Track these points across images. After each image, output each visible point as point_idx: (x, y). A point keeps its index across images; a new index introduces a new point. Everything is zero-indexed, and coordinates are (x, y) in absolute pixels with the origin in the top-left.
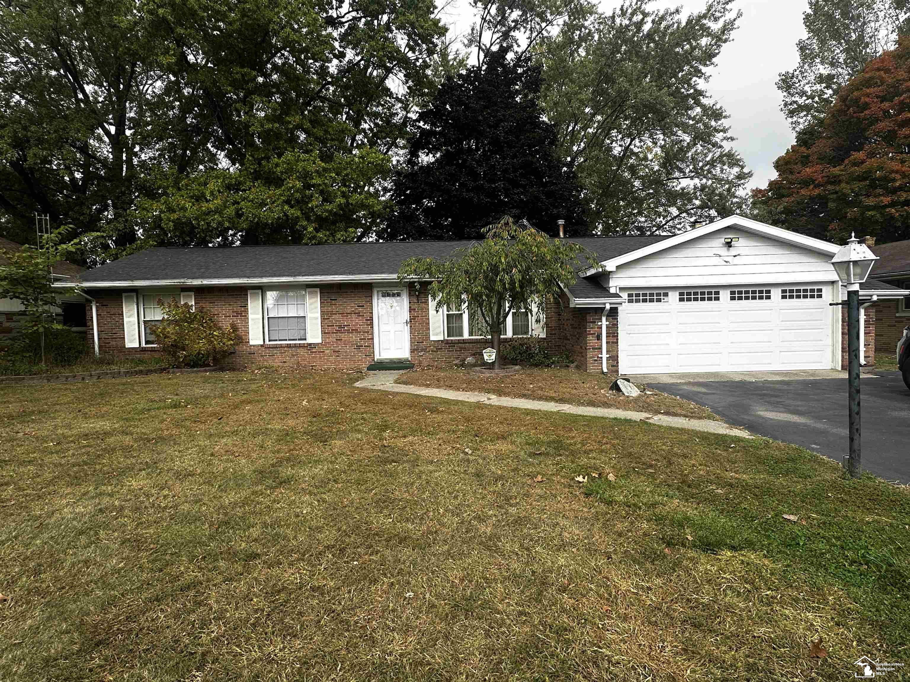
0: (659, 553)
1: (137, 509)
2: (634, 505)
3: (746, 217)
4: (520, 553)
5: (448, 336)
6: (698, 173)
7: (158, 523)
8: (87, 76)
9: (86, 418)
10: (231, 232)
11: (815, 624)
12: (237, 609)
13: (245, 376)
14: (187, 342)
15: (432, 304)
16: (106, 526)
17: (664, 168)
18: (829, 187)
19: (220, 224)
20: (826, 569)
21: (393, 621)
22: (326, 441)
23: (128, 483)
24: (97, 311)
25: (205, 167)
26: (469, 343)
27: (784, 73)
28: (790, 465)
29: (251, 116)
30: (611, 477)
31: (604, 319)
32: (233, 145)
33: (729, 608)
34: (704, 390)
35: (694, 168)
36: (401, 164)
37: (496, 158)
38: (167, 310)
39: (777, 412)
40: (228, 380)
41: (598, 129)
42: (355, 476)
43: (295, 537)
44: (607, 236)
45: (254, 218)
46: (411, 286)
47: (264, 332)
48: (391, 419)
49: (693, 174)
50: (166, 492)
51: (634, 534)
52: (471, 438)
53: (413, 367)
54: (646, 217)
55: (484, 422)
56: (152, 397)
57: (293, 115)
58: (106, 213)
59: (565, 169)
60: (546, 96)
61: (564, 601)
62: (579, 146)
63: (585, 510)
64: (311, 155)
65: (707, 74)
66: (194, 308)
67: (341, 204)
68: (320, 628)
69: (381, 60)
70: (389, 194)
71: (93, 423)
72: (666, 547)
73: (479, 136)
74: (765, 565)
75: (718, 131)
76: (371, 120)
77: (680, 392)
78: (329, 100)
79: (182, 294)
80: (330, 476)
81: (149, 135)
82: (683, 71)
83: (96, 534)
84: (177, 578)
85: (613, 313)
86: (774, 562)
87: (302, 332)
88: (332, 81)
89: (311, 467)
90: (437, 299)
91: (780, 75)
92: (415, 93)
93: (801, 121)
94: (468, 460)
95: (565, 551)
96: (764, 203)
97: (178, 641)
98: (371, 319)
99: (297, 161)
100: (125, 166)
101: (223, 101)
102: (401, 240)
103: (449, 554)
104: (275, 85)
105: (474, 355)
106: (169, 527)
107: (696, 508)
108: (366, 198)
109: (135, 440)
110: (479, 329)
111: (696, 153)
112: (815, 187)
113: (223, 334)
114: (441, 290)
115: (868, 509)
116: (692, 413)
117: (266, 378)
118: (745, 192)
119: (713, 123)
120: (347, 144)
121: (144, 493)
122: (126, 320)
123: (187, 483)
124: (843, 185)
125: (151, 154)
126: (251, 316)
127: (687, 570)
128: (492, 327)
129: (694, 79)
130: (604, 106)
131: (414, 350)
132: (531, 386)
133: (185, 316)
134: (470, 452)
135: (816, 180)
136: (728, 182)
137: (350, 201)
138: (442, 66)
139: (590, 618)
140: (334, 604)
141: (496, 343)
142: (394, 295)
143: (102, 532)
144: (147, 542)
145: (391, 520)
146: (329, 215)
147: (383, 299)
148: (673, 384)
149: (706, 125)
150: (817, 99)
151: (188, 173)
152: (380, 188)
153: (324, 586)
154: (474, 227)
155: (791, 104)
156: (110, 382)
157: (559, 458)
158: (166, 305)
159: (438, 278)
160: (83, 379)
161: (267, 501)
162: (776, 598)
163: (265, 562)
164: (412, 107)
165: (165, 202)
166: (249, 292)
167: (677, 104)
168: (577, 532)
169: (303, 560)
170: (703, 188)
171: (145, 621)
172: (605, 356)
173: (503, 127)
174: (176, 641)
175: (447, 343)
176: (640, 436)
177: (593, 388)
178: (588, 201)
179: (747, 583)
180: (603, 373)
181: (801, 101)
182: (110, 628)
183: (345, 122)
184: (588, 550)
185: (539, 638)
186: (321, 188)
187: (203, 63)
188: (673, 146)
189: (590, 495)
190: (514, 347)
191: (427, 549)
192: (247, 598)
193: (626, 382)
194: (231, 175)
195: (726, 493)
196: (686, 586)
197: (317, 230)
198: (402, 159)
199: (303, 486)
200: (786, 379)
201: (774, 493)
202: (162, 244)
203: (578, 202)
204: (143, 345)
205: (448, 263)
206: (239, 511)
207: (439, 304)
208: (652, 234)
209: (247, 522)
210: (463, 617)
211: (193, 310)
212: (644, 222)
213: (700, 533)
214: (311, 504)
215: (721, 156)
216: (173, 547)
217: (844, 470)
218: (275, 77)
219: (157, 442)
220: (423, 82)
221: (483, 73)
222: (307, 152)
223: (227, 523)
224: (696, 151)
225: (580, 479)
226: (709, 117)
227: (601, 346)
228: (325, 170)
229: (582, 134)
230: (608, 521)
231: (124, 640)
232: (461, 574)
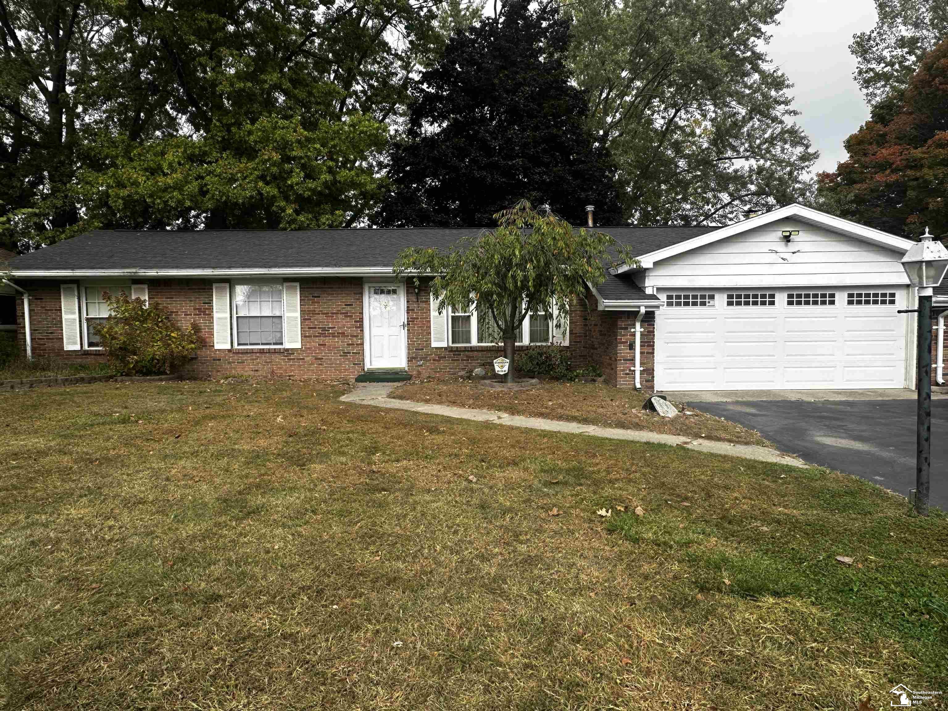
0: (690, 599)
1: (77, 542)
2: (665, 543)
3: (810, 206)
4: (528, 597)
5: (453, 343)
6: (754, 152)
7: (102, 558)
8: (19, 19)
9: (15, 434)
10: (193, 213)
11: (865, 681)
12: (194, 659)
13: (208, 387)
14: (139, 345)
15: (434, 304)
16: (39, 562)
17: (715, 146)
18: (909, 172)
19: (180, 202)
20: (882, 619)
21: (377, 674)
22: (304, 465)
23: (66, 512)
24: (30, 305)
25: (163, 133)
26: (477, 351)
27: (859, 34)
28: (848, 499)
29: (218, 72)
30: (639, 511)
31: (638, 325)
32: (197, 107)
33: (768, 662)
34: (753, 411)
35: (750, 146)
36: (400, 135)
37: (515, 129)
38: (115, 306)
39: (836, 437)
40: (188, 392)
41: (637, 96)
42: (337, 506)
43: (264, 577)
44: (645, 226)
45: (222, 197)
46: (409, 282)
47: (231, 334)
48: (383, 440)
49: (748, 154)
50: (111, 522)
51: (663, 576)
52: (477, 463)
53: (410, 379)
54: (692, 203)
55: (491, 445)
56: (95, 409)
57: (270, 73)
58: (41, 187)
59: (597, 144)
60: (575, 57)
61: (577, 652)
62: (614, 116)
63: (607, 548)
64: (291, 122)
65: (768, 34)
66: (147, 304)
67: (326, 181)
68: (291, 681)
69: (377, 8)
70: (385, 170)
71: (24, 440)
72: (699, 592)
73: (494, 103)
74: (811, 614)
75: (779, 103)
76: (364, 81)
77: (725, 413)
78: (314, 55)
79: (133, 287)
80: (308, 506)
81: (95, 92)
82: (739, 29)
83: (28, 570)
84: (124, 623)
85: (649, 318)
86: (823, 611)
87: (278, 335)
88: (318, 32)
89: (285, 495)
90: (440, 298)
91: (854, 37)
92: (417, 49)
93: (878, 92)
94: (472, 490)
95: (582, 595)
96: (831, 189)
97: (124, 694)
98: (361, 320)
99: (275, 128)
100: (64, 131)
101: (185, 54)
102: (398, 226)
103: (445, 598)
104: (249, 35)
105: (483, 365)
106: (114, 563)
107: (736, 548)
108: (357, 175)
109: (76, 462)
110: (490, 335)
111: (753, 128)
112: (892, 171)
113: (183, 336)
114: (444, 287)
115: (934, 551)
116: (738, 437)
117: (234, 389)
118: (811, 176)
119: (773, 93)
120: (335, 108)
121: (84, 523)
122: (64, 316)
123: (137, 512)
124: (925, 170)
125: (97, 117)
126: (216, 315)
127: (721, 618)
128: (505, 332)
129: (752, 39)
130: (644, 70)
131: (413, 358)
132: (550, 403)
133: (136, 313)
134: (475, 480)
135: (893, 164)
136: (789, 164)
137: (338, 178)
138: (451, 16)
139: (606, 672)
140: (308, 654)
141: (509, 351)
142: (389, 292)
143: (34, 568)
144: (88, 581)
145: (378, 558)
146: (312, 195)
147: (376, 296)
148: (717, 404)
149: (765, 96)
150: (897, 66)
151: (142, 140)
152: (374, 163)
153: (298, 633)
154: (486, 212)
155: (866, 72)
156: (44, 391)
157: (579, 488)
158: (113, 300)
159: (441, 272)
160: (12, 387)
161: (231, 534)
162: (822, 651)
163: (228, 605)
164: (415, 65)
165: (114, 175)
166: (214, 286)
167: (731, 69)
168: (596, 574)
169: (274, 603)
170: (760, 170)
171: (85, 672)
172: (638, 368)
173: (522, 92)
174: (122, 695)
175: (451, 351)
176: (676, 464)
177: (624, 406)
178: (623, 183)
179: (790, 634)
180: (635, 389)
181: (879, 68)
182: (44, 679)
183: (333, 83)
184: (609, 595)
185: (546, 694)
186: (303, 161)
187: (162, 6)
188: (725, 119)
189: (614, 531)
190: (531, 357)
191: (419, 592)
192: (207, 646)
193: (662, 401)
194: (194, 144)
195: (771, 531)
196: (719, 636)
197: (297, 212)
198: (401, 129)
199: (276, 517)
200: (851, 399)
201: (827, 531)
202: (108, 226)
203: (610, 185)
204: (86, 347)
205: (453, 255)
206: (198, 546)
207: (442, 305)
208: (698, 225)
209: (208, 558)
210: (459, 670)
211: (147, 306)
212: (690, 210)
213: (740, 576)
214: (284, 538)
215: (783, 132)
216: (120, 586)
217: (911, 506)
218: (248, 25)
219: (101, 464)
220: (428, 36)
221: (500, 26)
222: (286, 117)
223: (183, 560)
224: (753, 126)
225: (603, 512)
226: (770, 86)
227: (634, 357)
228: (308, 140)
229: (618, 102)
230: (633, 561)
231: (60, 693)
232: (458, 621)
